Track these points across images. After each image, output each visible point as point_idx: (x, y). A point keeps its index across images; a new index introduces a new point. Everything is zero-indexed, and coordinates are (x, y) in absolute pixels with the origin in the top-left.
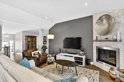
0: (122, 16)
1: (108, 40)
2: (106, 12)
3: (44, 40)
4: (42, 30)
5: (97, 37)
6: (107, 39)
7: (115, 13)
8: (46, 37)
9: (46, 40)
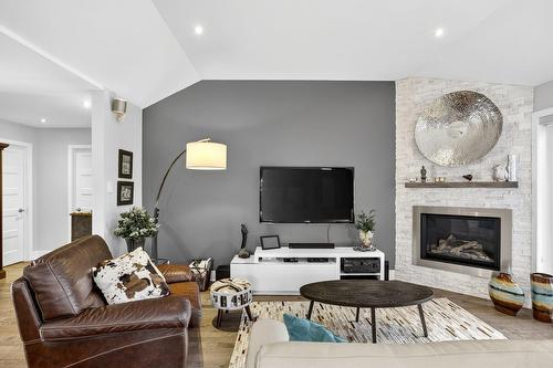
0: (520, 109)
1: (473, 180)
2: (460, 82)
3: (121, 175)
4: (114, 105)
5: (423, 171)
6: (469, 177)
7: (497, 92)
8: (130, 154)
9: (130, 176)
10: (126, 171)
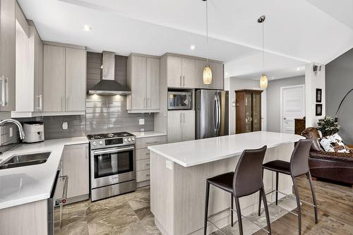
3: (317, 101)
8: (320, 90)
9: (320, 101)
10: (319, 99)
